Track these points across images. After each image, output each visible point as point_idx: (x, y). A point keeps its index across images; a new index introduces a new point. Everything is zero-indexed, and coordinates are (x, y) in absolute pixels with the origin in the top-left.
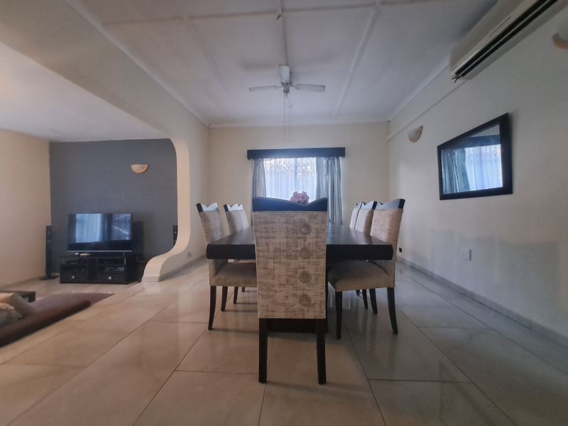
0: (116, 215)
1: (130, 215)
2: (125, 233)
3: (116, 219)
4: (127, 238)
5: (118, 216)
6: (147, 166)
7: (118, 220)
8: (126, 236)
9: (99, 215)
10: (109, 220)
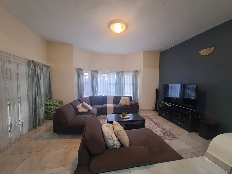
0: (188, 85)
1: (196, 85)
2: (192, 95)
3: (188, 87)
4: (193, 98)
5: (189, 86)
6: (214, 47)
7: (189, 88)
8: (192, 97)
9: (180, 85)
10: (184, 88)
